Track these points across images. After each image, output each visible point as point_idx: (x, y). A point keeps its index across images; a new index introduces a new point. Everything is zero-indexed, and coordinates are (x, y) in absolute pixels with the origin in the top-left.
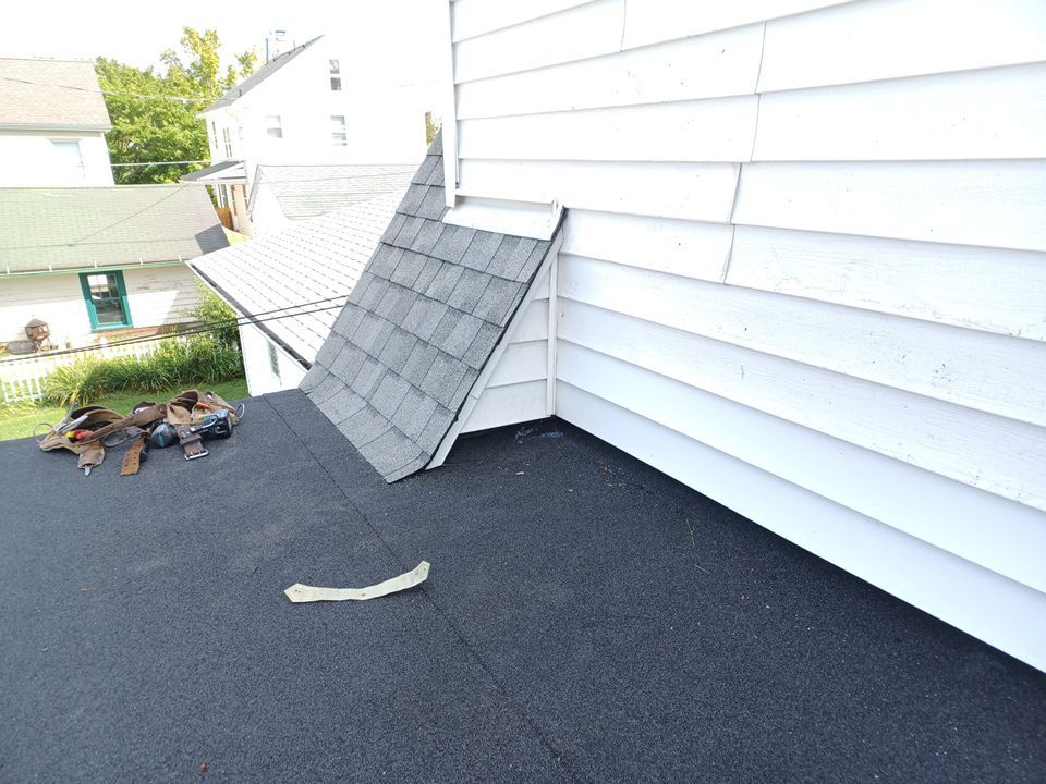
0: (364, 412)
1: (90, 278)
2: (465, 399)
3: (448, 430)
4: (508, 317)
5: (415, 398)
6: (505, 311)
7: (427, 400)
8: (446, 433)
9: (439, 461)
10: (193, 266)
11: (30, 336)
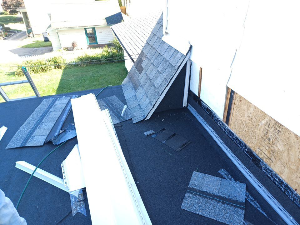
0: (134, 97)
1: (87, 29)
2: (156, 102)
3: (151, 110)
4: (170, 79)
5: (146, 97)
6: (170, 76)
7: (148, 99)
8: (150, 111)
9: (148, 118)
10: (112, 28)
11: (73, 46)
